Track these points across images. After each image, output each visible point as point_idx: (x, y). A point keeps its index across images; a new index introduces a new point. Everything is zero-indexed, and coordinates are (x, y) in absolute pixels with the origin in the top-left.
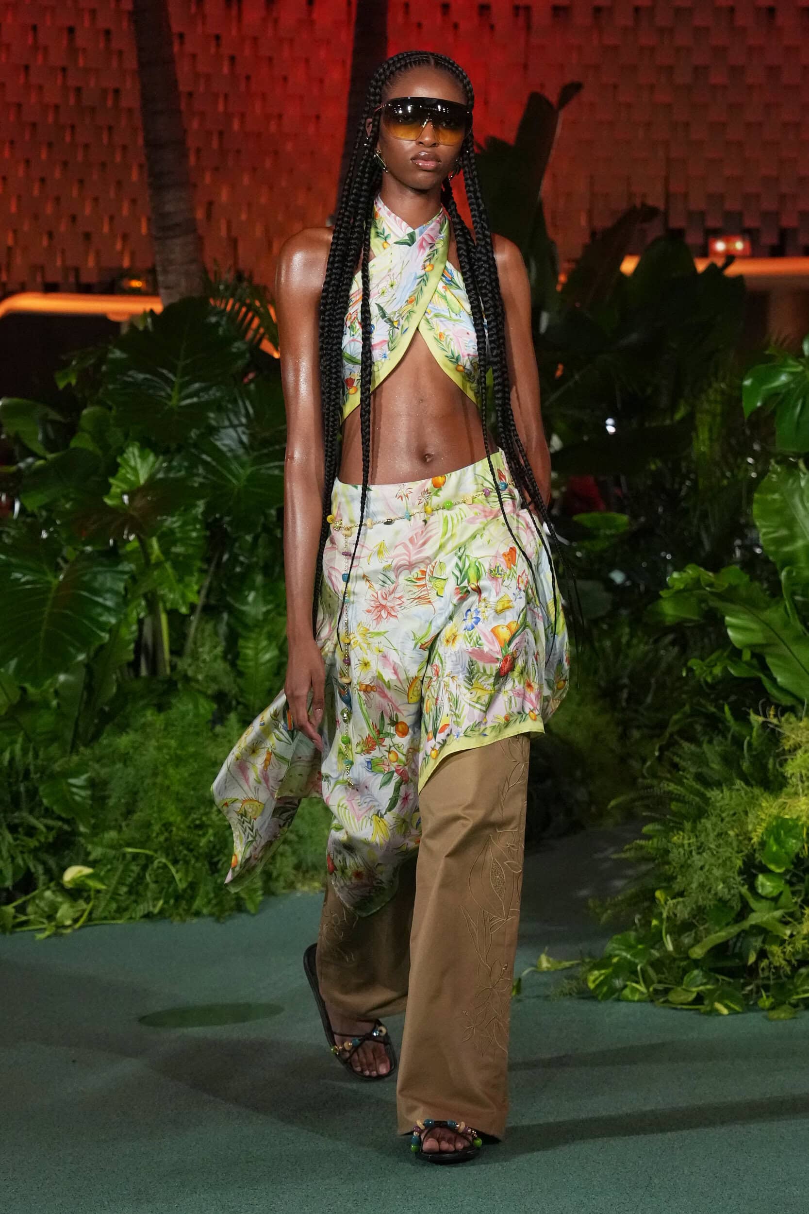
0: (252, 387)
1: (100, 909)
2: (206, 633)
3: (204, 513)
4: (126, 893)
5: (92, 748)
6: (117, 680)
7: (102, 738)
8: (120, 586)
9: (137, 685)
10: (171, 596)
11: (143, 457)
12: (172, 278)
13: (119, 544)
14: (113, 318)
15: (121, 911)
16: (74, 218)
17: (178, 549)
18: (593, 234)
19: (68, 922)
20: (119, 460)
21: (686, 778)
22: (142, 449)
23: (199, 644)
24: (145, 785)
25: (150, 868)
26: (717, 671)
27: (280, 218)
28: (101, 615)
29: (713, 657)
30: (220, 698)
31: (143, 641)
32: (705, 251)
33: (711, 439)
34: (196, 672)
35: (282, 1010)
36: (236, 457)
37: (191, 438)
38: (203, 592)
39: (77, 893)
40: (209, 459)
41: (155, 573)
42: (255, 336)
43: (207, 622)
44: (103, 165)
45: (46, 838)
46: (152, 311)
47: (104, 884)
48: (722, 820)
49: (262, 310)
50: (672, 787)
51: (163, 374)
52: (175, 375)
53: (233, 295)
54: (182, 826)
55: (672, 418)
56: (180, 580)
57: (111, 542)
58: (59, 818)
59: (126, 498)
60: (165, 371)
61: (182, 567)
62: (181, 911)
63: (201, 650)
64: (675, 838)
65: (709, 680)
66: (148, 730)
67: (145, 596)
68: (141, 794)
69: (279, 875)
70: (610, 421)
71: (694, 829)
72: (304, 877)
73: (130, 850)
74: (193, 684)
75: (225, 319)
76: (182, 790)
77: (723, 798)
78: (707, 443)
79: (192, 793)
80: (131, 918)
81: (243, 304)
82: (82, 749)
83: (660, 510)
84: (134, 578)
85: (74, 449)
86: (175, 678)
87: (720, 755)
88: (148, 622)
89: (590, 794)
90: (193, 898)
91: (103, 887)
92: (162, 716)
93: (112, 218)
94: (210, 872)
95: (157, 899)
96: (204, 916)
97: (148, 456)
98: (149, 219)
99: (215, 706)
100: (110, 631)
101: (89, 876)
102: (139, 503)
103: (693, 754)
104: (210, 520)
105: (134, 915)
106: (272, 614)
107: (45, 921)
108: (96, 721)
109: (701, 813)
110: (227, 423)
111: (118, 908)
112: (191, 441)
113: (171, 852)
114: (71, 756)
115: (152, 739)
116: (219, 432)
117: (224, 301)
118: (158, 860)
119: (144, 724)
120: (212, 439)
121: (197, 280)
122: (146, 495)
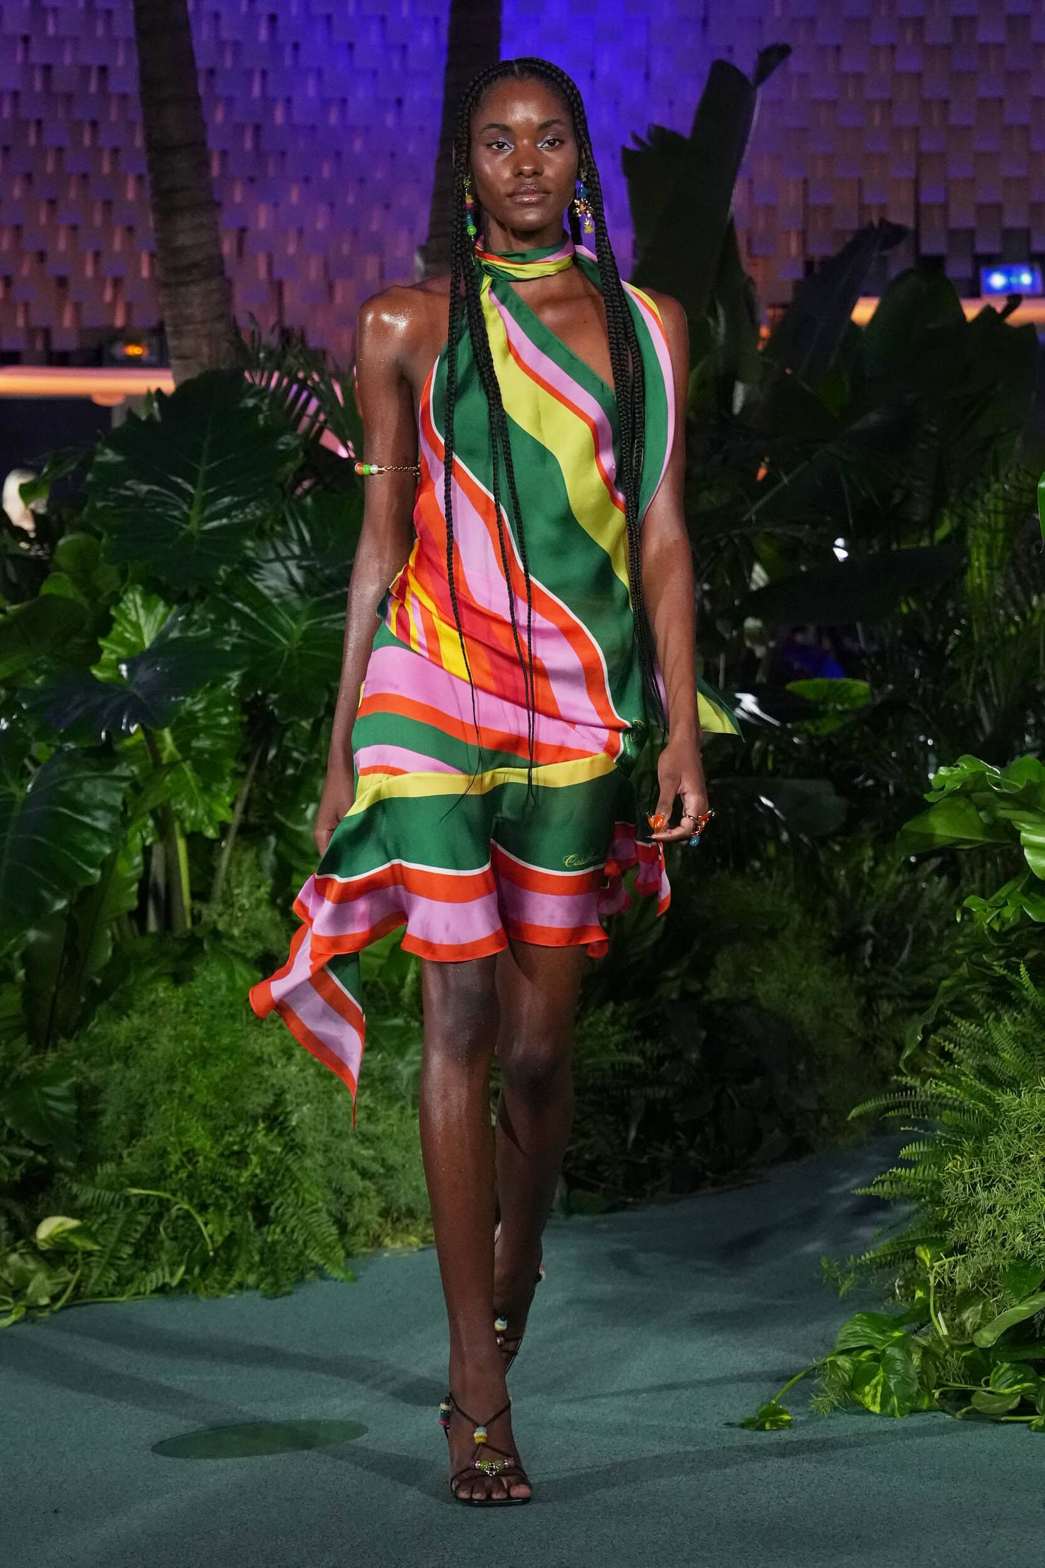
0: (309, 500)
2: (245, 866)
3: (241, 688)
4: (129, 1255)
5: (77, 1039)
6: (113, 938)
7: (92, 1024)
8: (117, 799)
9: (144, 945)
11: (149, 608)
12: (188, 343)
13: (114, 738)
14: (100, 400)
15: (123, 1282)
16: (42, 256)
17: (202, 743)
18: (809, 265)
19: (45, 1301)
20: (113, 612)
21: (965, 1074)
22: (146, 596)
23: (233, 885)
24: (156, 1093)
25: (166, 1219)
26: (1009, 912)
27: (346, 249)
28: (88, 842)
29: (1003, 892)
30: (266, 962)
31: (151, 881)
32: (976, 290)
33: (989, 566)
34: (230, 925)
35: (365, 1430)
36: (285, 604)
37: (219, 578)
38: (239, 806)
39: (57, 1256)
40: (247, 610)
41: (168, 778)
42: (312, 425)
43: (245, 850)
44: (85, 176)
45: (10, 1175)
46: (159, 391)
47: (97, 1242)
48: (1020, 1137)
49: (322, 386)
50: (944, 1088)
51: (175, 483)
52: (195, 487)
53: (278, 368)
54: (212, 1154)
55: (932, 537)
56: (206, 789)
57: (103, 734)
58: (30, 1145)
59: (123, 667)
60: (180, 480)
61: (208, 769)
62: (210, 1284)
64: (950, 1165)
65: (996, 927)
66: (160, 1011)
67: (153, 814)
68: (150, 1108)
69: (357, 1227)
70: (840, 542)
71: (977, 1152)
72: (394, 1229)
73: (135, 1191)
74: (225, 942)
75: (267, 401)
76: (211, 1100)
77: (1020, 1104)
78: (984, 572)
79: (227, 1104)
80: (138, 1293)
81: (294, 379)
82: (62, 1040)
83: (917, 672)
84: (137, 787)
85: (48, 597)
86: (200, 934)
87: (1015, 1039)
88: (158, 851)
89: (821, 1099)
90: (230, 1263)
91: (96, 1248)
92: (180, 989)
93: (97, 255)
95: (173, 1265)
96: (248, 1288)
97: (156, 606)
98: (152, 255)
100: (102, 867)
101: (73, 1231)
102: (144, 675)
103: (972, 1037)
104: (248, 699)
105: (142, 1290)
107: (11, 1300)
108: (83, 999)
109: (988, 1127)
110: (271, 555)
111: (119, 1278)
112: (219, 583)
113: (196, 1194)
114: (45, 1053)
115: (165, 1026)
116: (261, 568)
117: (266, 375)
118: (177, 1206)
119: (154, 1003)
120: (250, 579)
121: (225, 345)
122: (154, 664)
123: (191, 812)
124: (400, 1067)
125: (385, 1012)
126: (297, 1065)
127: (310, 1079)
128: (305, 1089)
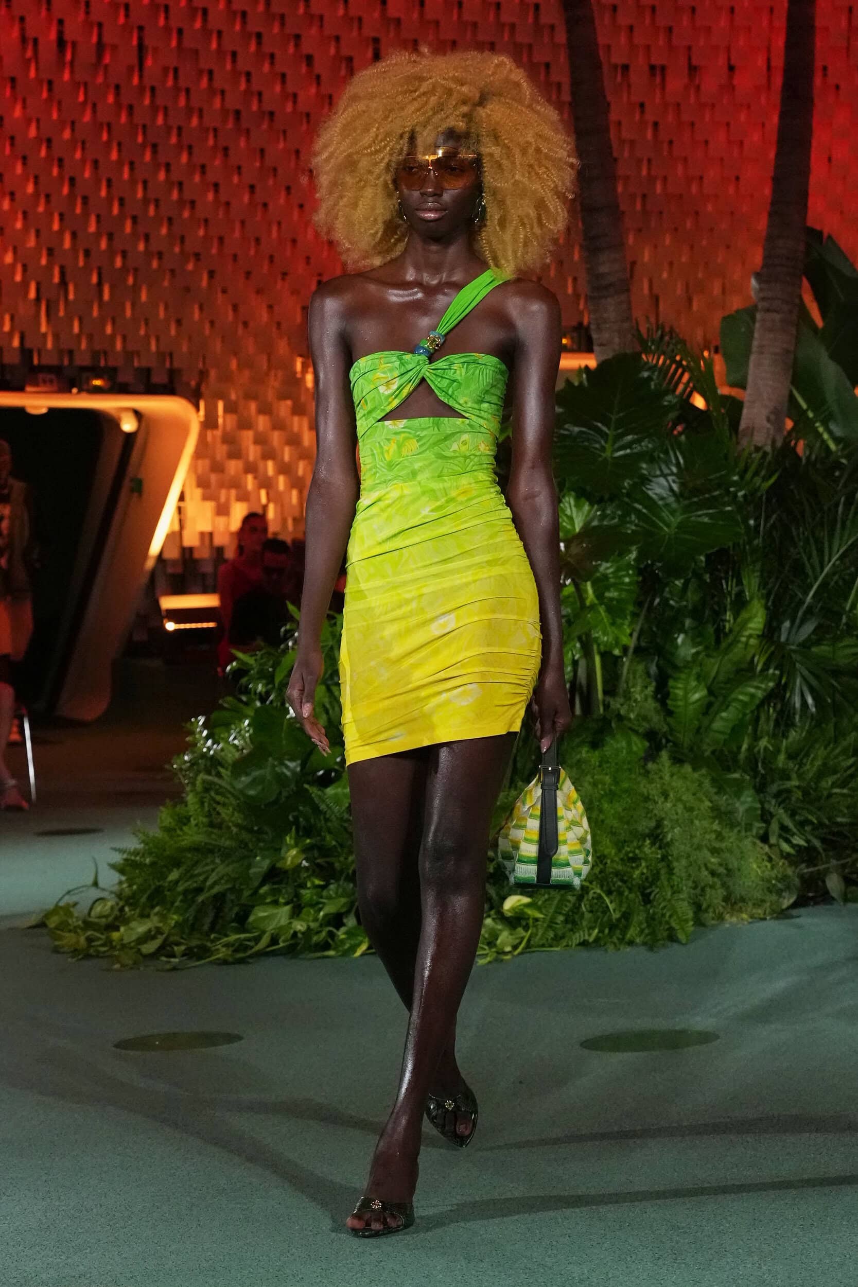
0: (683, 438)
1: (538, 937)
2: (638, 674)
3: (637, 559)
4: (562, 922)
10: (606, 639)
11: (578, 506)
12: (606, 335)
15: (558, 939)
17: (612, 594)
19: (508, 949)
22: (577, 499)
23: (630, 684)
25: (586, 899)
27: (701, 274)
30: (651, 736)
31: (578, 682)
34: (628, 711)
35: (718, 1037)
36: (667, 505)
37: (625, 488)
38: (635, 635)
39: (516, 921)
40: (641, 507)
41: (590, 616)
42: (685, 389)
43: (639, 663)
46: (587, 367)
47: (541, 912)
51: (597, 427)
52: (609, 429)
53: (664, 353)
54: (616, 859)
56: (613, 624)
60: (599, 425)
61: (615, 610)
62: (615, 940)
63: (632, 690)
66: (583, 766)
67: (580, 639)
69: (709, 906)
72: (732, 909)
74: (625, 722)
75: (656, 373)
76: (616, 823)
79: (626, 826)
80: (567, 946)
81: (673, 361)
84: (570, 622)
86: (609, 717)
88: (582, 664)
90: (627, 927)
91: (541, 916)
92: (597, 753)
94: (642, 903)
95: (591, 928)
96: (637, 945)
97: (583, 505)
98: (575, 279)
99: (647, 744)
101: (528, 905)
102: (575, 550)
104: (642, 566)
105: (570, 943)
106: (701, 657)
107: (486, 947)
108: (533, 757)
110: (658, 473)
111: (556, 936)
112: (624, 491)
113: (605, 883)
114: (509, 791)
115: (587, 775)
116: (651, 481)
117: (656, 357)
118: (592, 891)
119: (579, 761)
120: (644, 489)
121: (629, 336)
122: (582, 542)
123: (603, 636)
124: (737, 805)
125: (728, 769)
126: (671, 802)
127: (679, 811)
128: (675, 817)
